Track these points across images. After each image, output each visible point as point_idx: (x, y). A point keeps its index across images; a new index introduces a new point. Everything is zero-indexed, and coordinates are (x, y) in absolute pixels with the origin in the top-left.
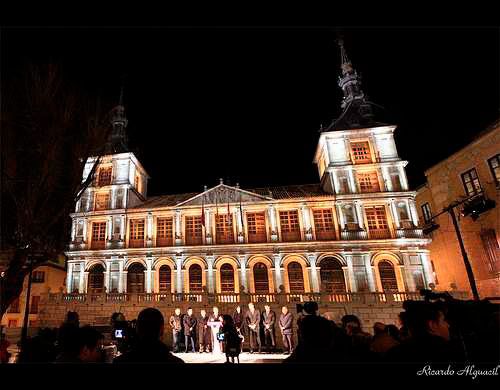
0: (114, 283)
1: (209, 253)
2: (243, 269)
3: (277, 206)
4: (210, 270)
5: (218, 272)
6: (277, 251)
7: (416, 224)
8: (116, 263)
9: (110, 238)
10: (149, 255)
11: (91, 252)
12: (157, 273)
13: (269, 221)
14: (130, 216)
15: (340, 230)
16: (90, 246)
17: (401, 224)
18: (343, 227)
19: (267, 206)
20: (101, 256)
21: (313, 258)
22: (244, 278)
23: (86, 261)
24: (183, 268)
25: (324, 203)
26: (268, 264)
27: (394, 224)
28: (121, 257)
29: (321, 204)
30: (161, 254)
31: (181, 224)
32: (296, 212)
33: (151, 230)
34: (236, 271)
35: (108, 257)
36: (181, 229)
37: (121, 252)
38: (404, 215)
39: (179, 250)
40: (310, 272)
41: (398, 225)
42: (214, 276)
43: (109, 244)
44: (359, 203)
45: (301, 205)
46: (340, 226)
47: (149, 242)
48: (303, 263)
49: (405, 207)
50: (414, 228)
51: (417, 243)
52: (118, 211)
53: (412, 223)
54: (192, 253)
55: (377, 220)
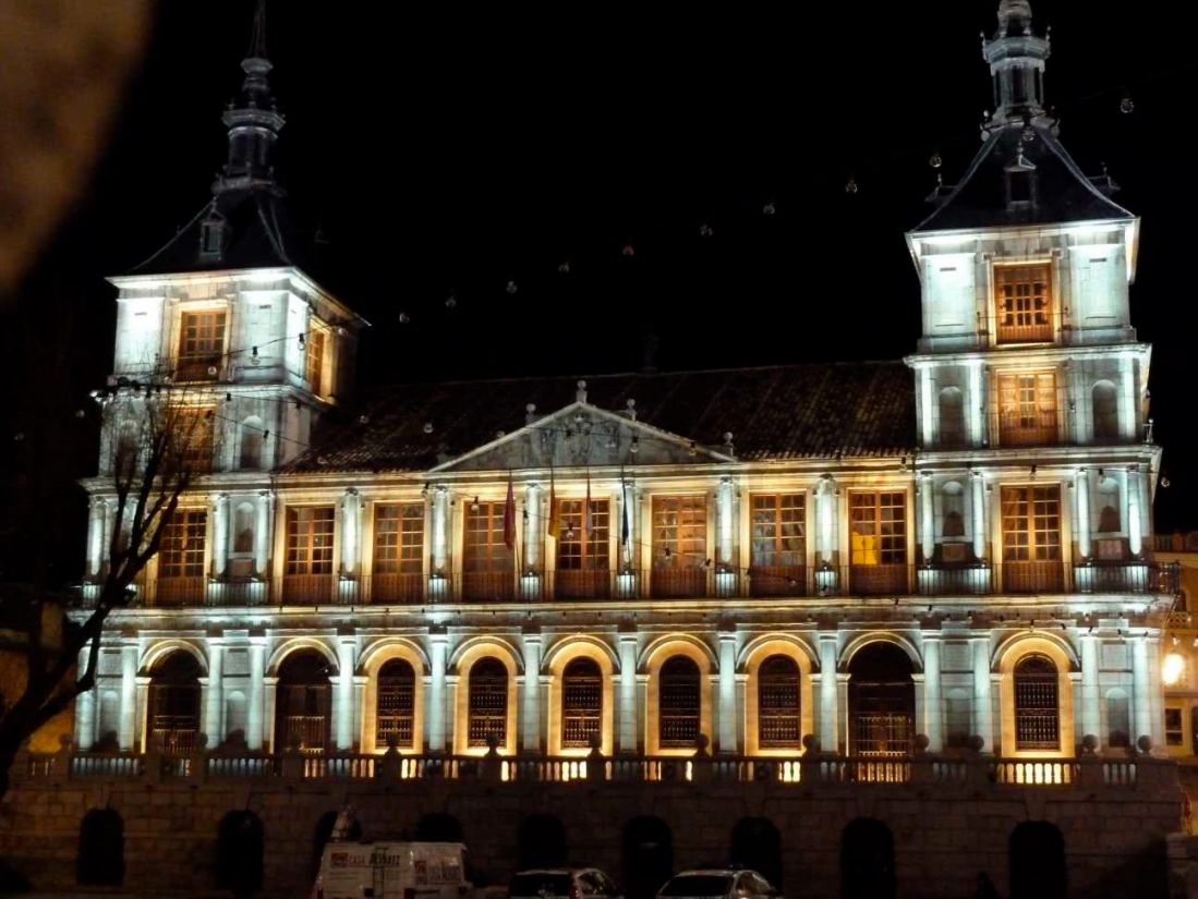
0: (231, 713)
1: (532, 627)
2: (628, 677)
3: (744, 482)
4: (531, 677)
5: (555, 683)
6: (728, 623)
7: (1136, 548)
8: (240, 650)
9: (220, 568)
10: (346, 629)
11: (156, 614)
12: (369, 683)
13: (718, 528)
14: (286, 497)
15: (920, 563)
16: (152, 593)
17: (1094, 545)
18: (927, 552)
19: (715, 482)
20: (193, 627)
21: (832, 647)
22: (628, 704)
23: (142, 641)
24: (451, 670)
25: (884, 476)
26: (702, 659)
27: (1074, 546)
28: (258, 631)
29: (873, 478)
30: (385, 625)
31: (448, 527)
32: (799, 500)
33: (354, 545)
34: (609, 679)
35: (216, 631)
36: (448, 545)
37: (257, 616)
38: (1109, 519)
39: (438, 614)
40: (817, 688)
41: (1084, 551)
42: (542, 697)
43: (215, 588)
44: (986, 475)
45: (813, 479)
46: (919, 549)
47: (347, 586)
48: (802, 659)
49: (1116, 493)
50: (1129, 559)
51: (1126, 607)
52: (245, 478)
53: (1126, 542)
54: (481, 625)
55: (1032, 532)
